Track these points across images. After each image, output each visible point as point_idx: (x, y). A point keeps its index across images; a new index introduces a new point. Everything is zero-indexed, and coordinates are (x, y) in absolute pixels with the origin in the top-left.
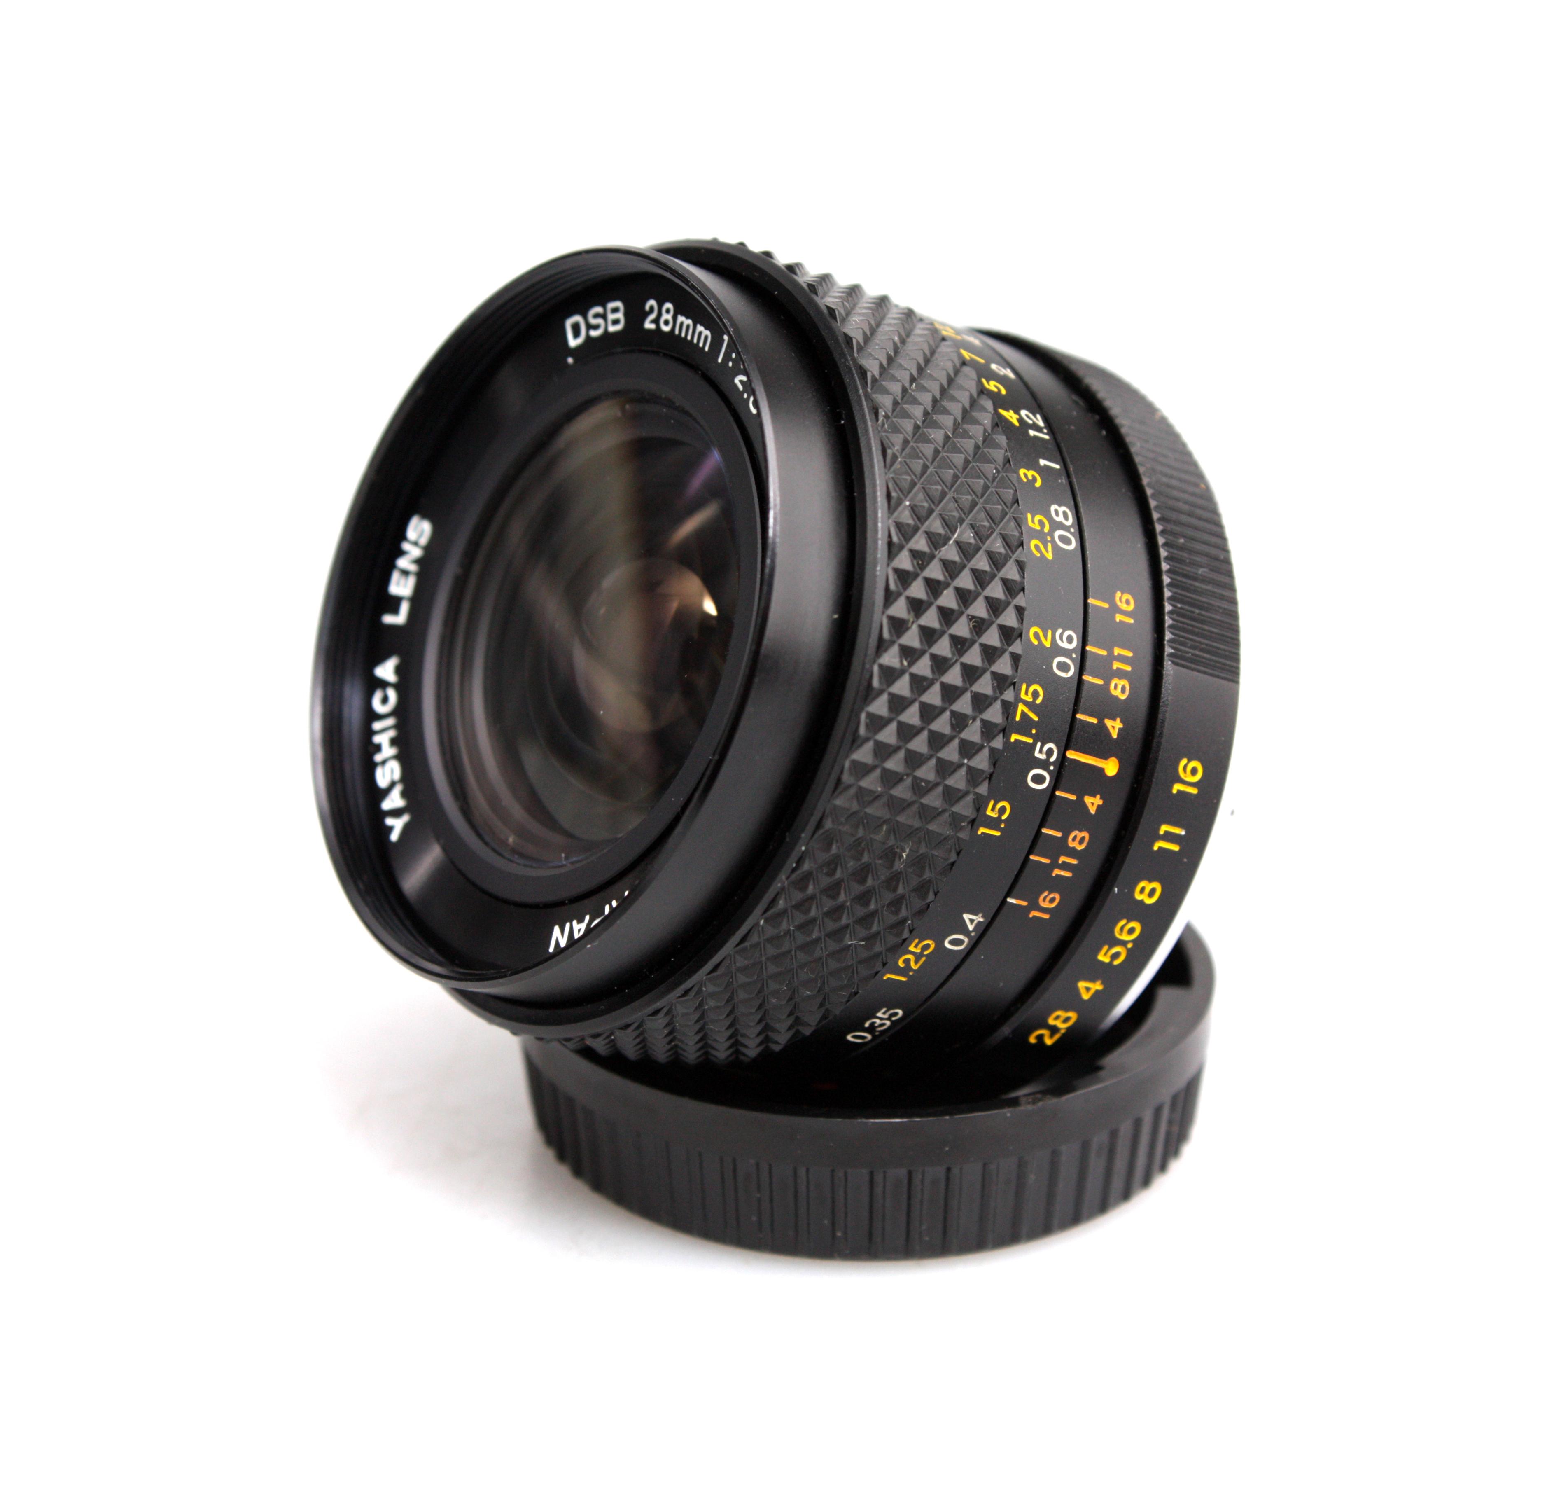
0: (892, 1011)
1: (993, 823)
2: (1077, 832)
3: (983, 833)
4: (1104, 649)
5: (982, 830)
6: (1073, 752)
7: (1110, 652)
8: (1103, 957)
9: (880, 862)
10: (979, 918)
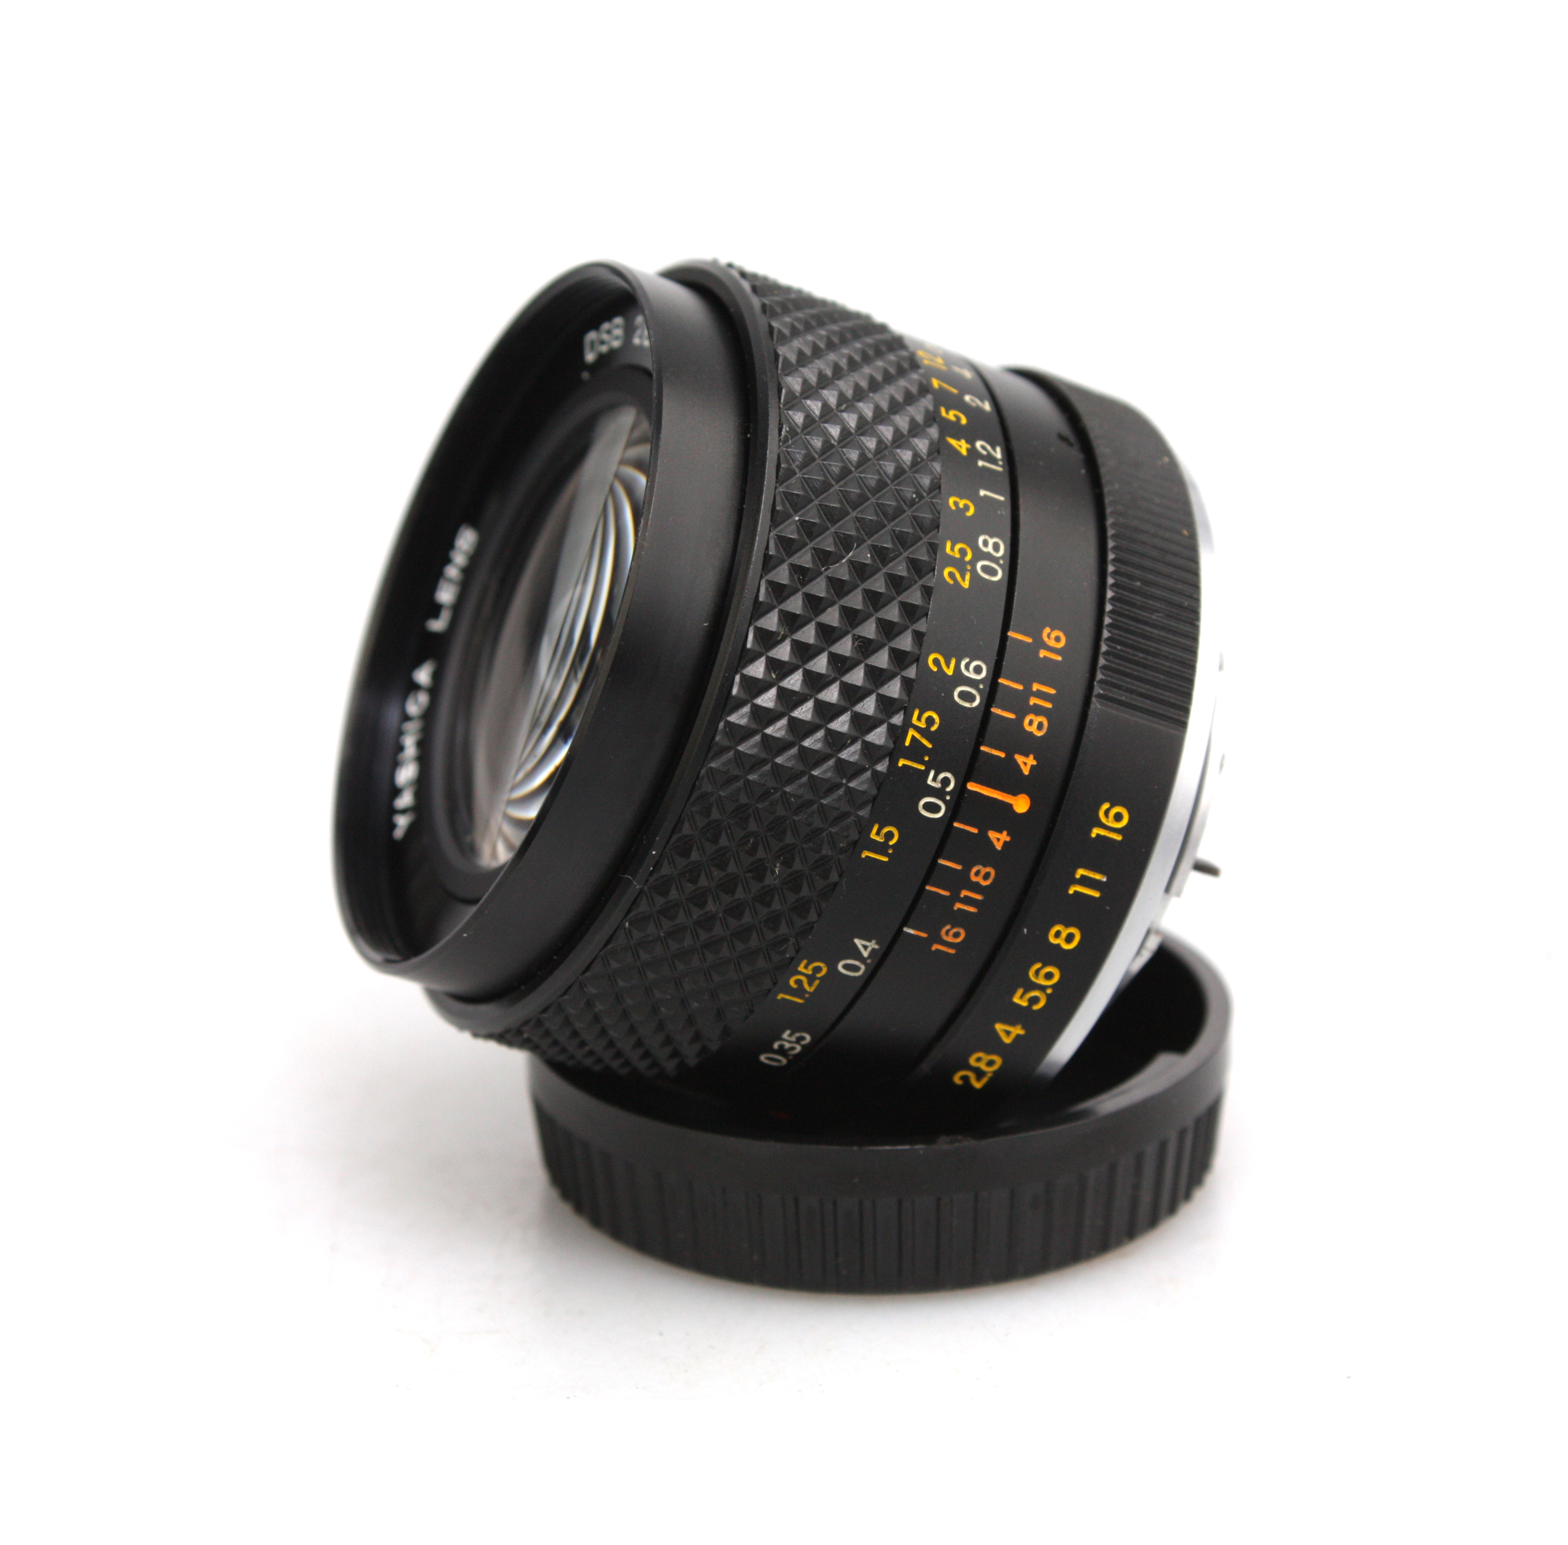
0: (798, 1035)
1: (880, 848)
2: (981, 867)
3: (867, 857)
4: (1020, 683)
5: (865, 854)
6: (974, 784)
7: (1028, 688)
8: (1020, 999)
9: (750, 875)
10: (873, 945)
